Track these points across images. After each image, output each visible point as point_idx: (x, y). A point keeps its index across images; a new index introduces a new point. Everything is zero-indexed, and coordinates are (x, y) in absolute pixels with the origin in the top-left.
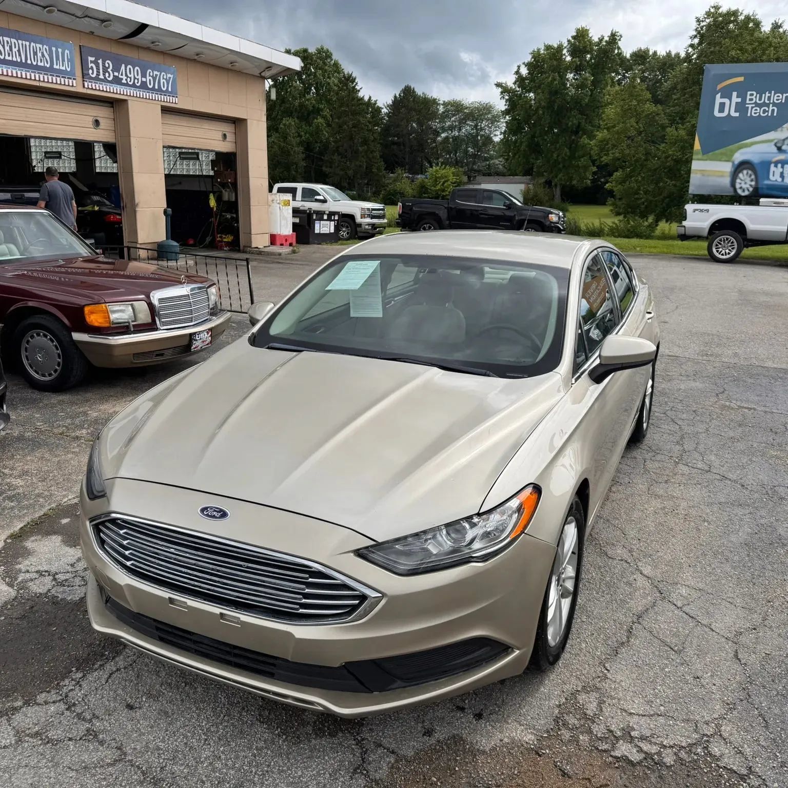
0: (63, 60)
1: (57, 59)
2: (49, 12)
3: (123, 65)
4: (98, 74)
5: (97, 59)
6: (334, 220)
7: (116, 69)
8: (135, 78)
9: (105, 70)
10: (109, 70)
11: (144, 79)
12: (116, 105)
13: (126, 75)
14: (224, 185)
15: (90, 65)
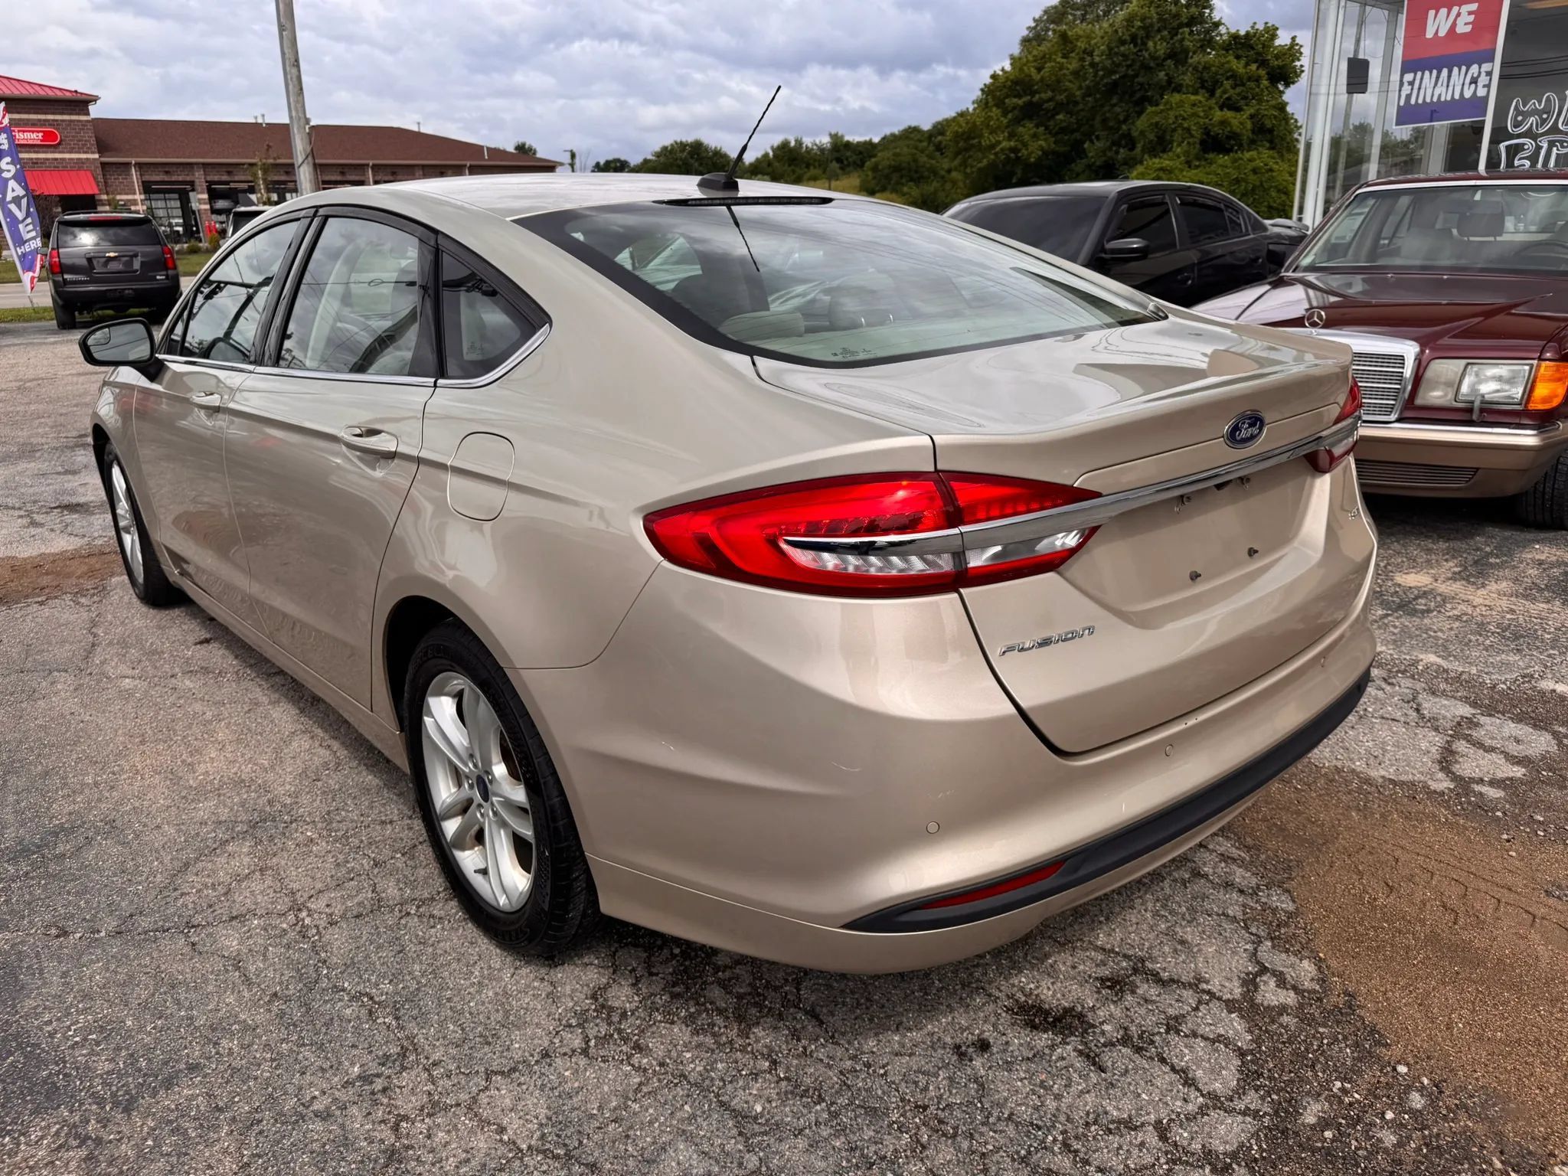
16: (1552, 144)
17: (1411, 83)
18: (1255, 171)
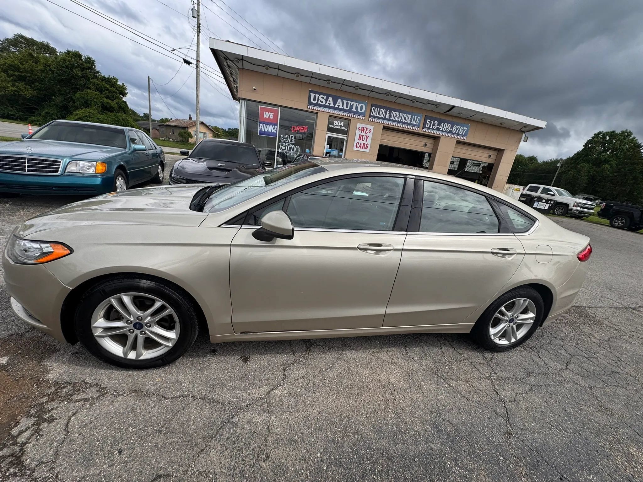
0: (416, 120)
1: (414, 120)
2: (413, 102)
3: (443, 123)
4: (430, 126)
5: (431, 120)
6: (550, 204)
7: (439, 124)
8: (447, 128)
9: (434, 125)
10: (436, 125)
11: (451, 129)
12: (436, 139)
13: (443, 127)
14: (484, 177)
15: (427, 123)
16: (288, 145)
17: (262, 126)
18: (123, 120)
